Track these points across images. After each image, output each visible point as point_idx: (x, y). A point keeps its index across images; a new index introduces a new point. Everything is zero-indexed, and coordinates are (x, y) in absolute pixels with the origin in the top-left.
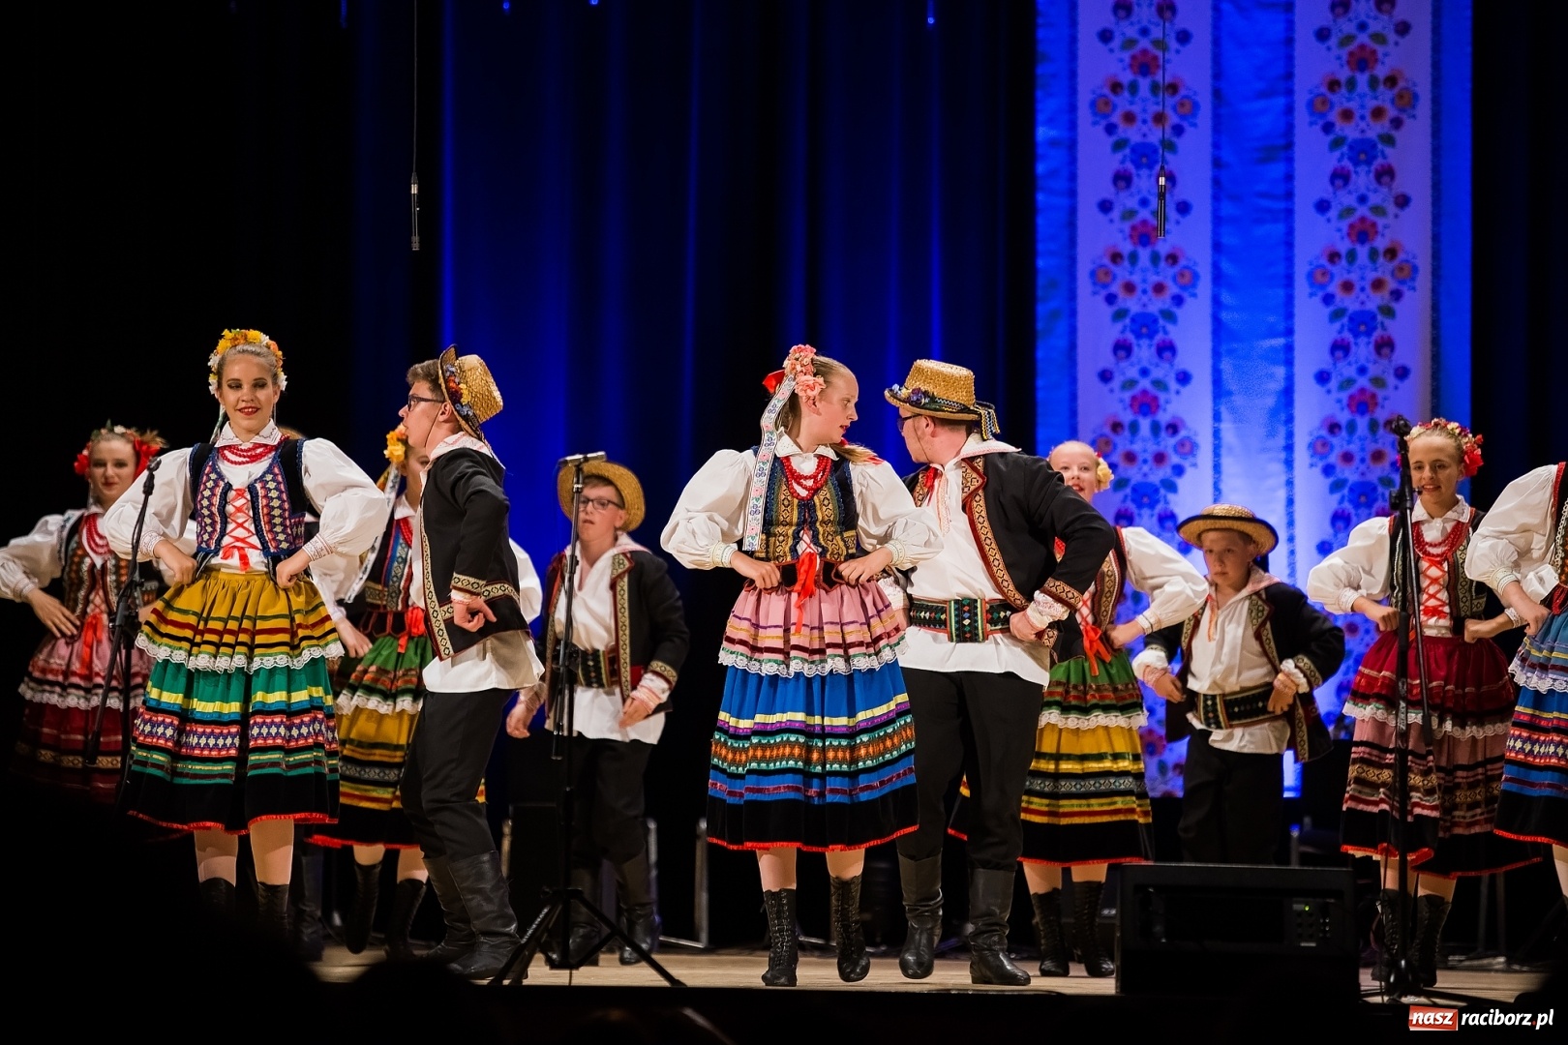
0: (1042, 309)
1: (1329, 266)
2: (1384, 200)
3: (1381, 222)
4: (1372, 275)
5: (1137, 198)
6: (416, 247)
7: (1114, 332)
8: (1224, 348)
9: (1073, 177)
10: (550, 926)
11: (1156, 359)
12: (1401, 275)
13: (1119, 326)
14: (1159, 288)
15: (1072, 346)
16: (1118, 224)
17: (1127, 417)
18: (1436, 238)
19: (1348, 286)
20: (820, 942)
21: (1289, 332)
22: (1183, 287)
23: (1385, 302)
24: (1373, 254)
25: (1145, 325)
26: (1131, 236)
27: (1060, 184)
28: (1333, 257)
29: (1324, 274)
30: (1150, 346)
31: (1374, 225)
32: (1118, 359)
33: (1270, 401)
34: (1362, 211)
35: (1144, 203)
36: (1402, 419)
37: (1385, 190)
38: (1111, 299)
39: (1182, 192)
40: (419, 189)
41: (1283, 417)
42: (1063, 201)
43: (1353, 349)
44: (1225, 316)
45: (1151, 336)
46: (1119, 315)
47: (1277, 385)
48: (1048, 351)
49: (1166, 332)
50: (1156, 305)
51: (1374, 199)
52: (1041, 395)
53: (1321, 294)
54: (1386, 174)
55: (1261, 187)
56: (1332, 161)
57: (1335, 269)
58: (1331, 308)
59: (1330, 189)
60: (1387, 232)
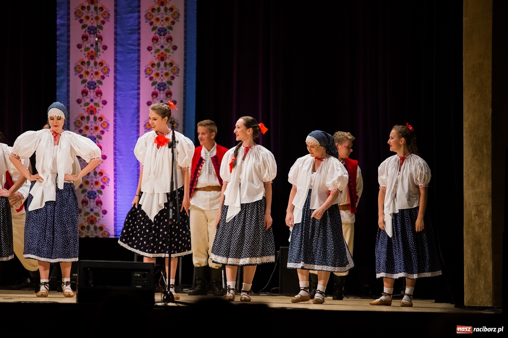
0: (58, 79)
1: (152, 68)
2: (169, 47)
3: (168, 54)
4: (165, 71)
5: (90, 44)
7: (82, 87)
8: (117, 93)
9: (69, 36)
11: (96, 96)
12: (174, 71)
13: (84, 85)
14: (97, 73)
15: (68, 91)
16: (83, 52)
17: (86, 115)
18: (185, 60)
19: (157, 75)
21: (139, 89)
22: (105, 73)
23: (169, 80)
24: (165, 65)
25: (92, 85)
26: (88, 56)
27: (64, 38)
28: (153, 65)
29: (150, 70)
30: (94, 92)
31: (166, 55)
32: (83, 96)
33: (133, 111)
34: (162, 50)
35: (92, 45)
36: (172, 119)
37: (169, 44)
38: (81, 76)
39: (104, 42)
41: (136, 116)
42: (66, 44)
43: (159, 94)
44: (118, 83)
45: (94, 89)
46: (84, 82)
47: (135, 106)
48: (60, 93)
49: (99, 88)
50: (96, 79)
51: (166, 47)
53: (149, 77)
54: (169, 39)
55: (130, 42)
56: (153, 34)
57: (153, 69)
58: (152, 82)
59: (152, 43)
60: (170, 57)
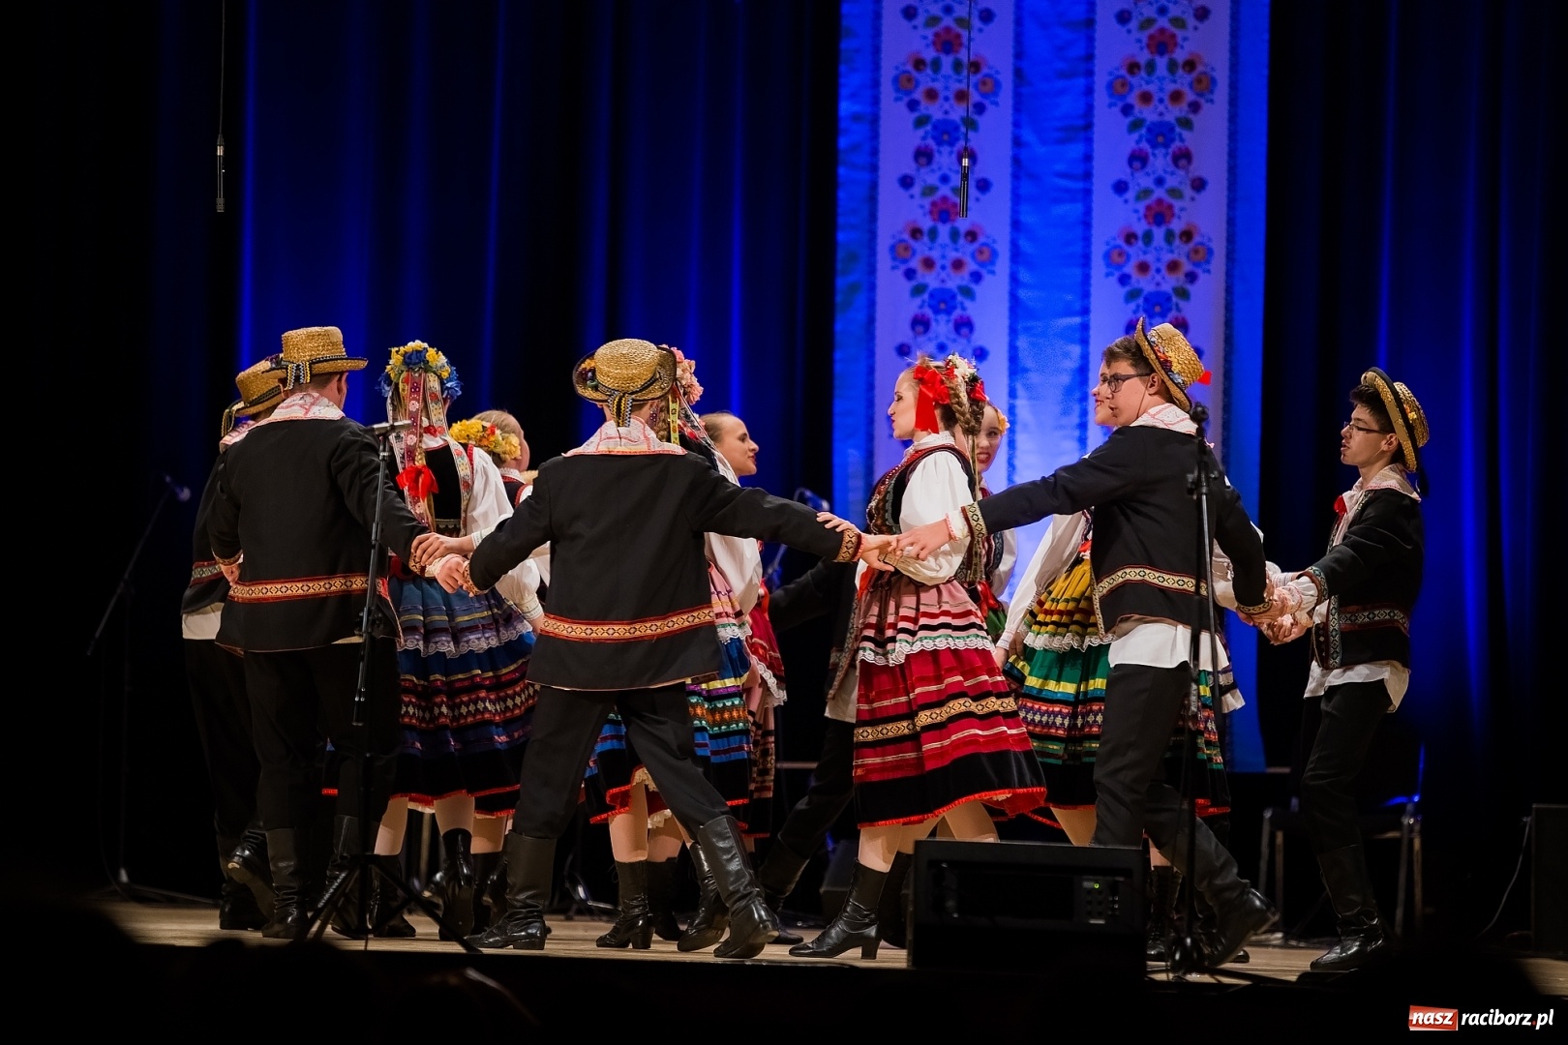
0: (841, 283)
1: (1126, 247)
2: (1181, 183)
3: (1177, 204)
4: (1168, 257)
5: (938, 174)
6: (220, 209)
7: (913, 307)
8: (1019, 325)
9: (875, 152)
10: (347, 891)
11: (953, 335)
12: (1196, 258)
13: (918, 301)
14: (958, 265)
15: (871, 320)
16: (918, 200)
18: (1231, 222)
19: (1143, 267)
20: (609, 907)
21: (1085, 311)
22: (982, 265)
23: (1180, 283)
24: (1169, 236)
25: (943, 301)
26: (931, 212)
27: (862, 158)
28: (1130, 238)
29: (1120, 255)
30: (948, 321)
31: (1171, 207)
32: (916, 334)
33: (1065, 379)
34: (1159, 193)
35: (945, 179)
37: (1182, 173)
38: (910, 274)
39: (984, 172)
40: (224, 151)
41: (1077, 395)
42: (865, 176)
44: (1022, 294)
45: (948, 312)
46: (918, 290)
47: (1072, 364)
48: (847, 324)
49: (964, 309)
50: (955, 281)
51: (1171, 182)
52: (838, 368)
53: (1117, 274)
54: (1183, 157)
55: (1060, 167)
56: (1130, 143)
57: (1131, 250)
58: (1127, 289)
59: (1128, 170)
60: (1183, 214)
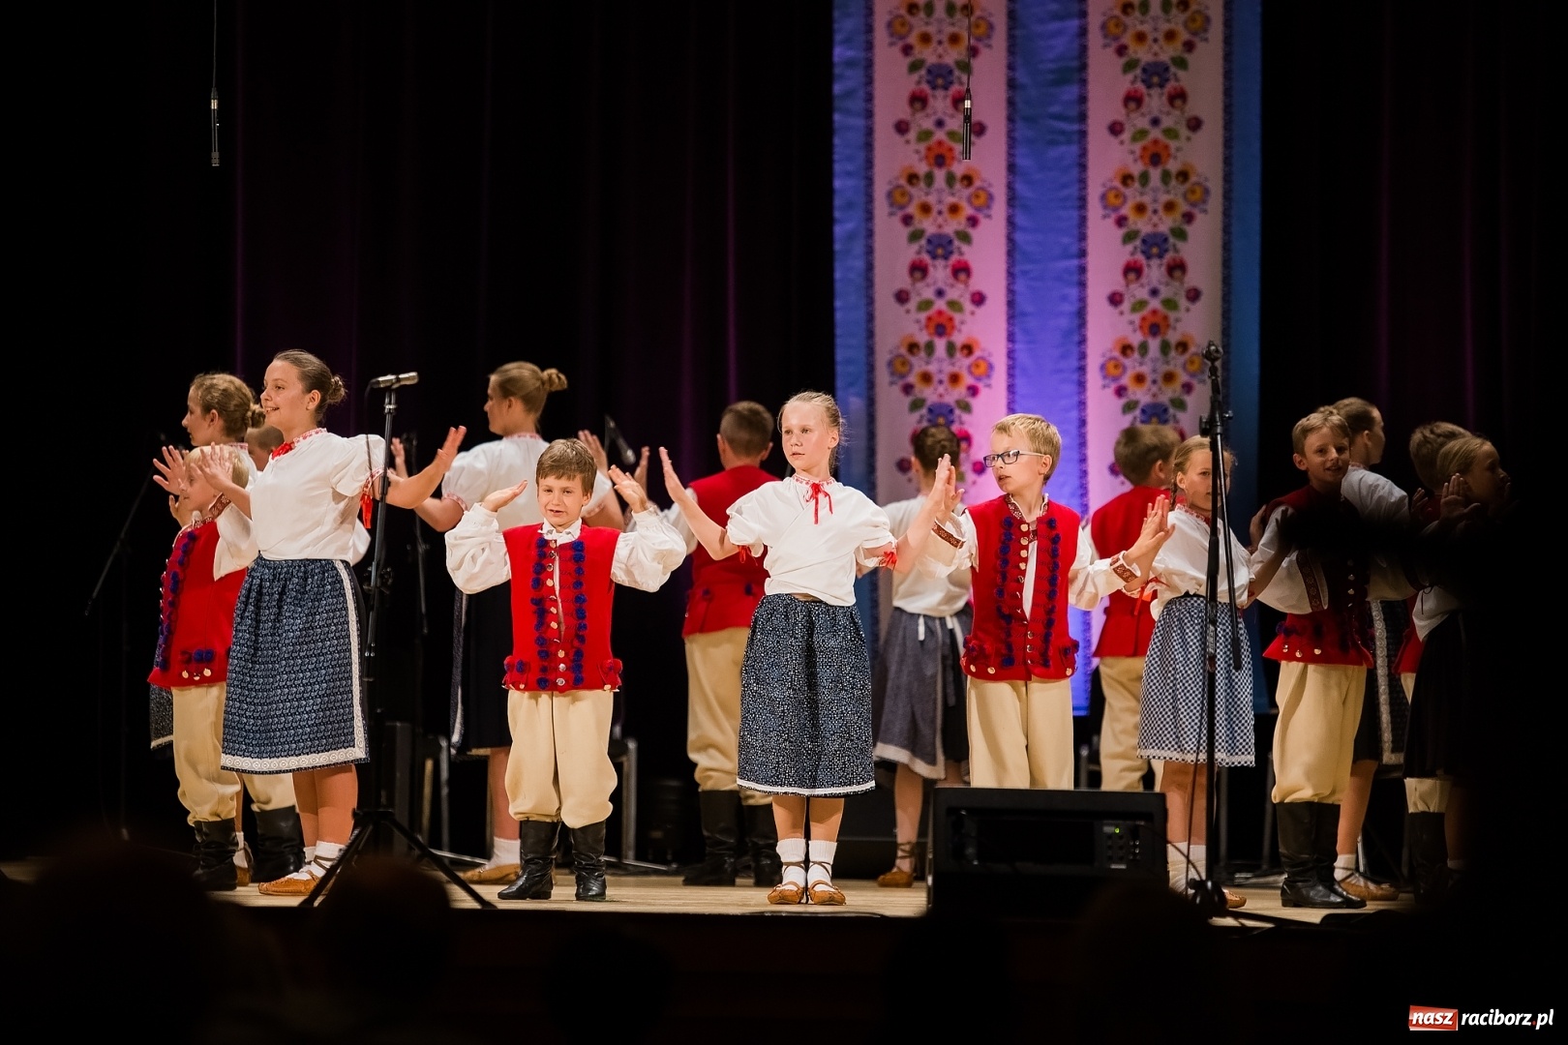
0: (839, 231)
1: (1123, 189)
2: (1176, 123)
3: (1173, 144)
4: (1164, 198)
5: (933, 118)
6: (216, 163)
7: (910, 253)
8: (1017, 270)
9: (869, 98)
11: (951, 280)
12: (1193, 198)
13: (915, 247)
14: (954, 209)
15: (870, 267)
16: (914, 146)
17: (923, 338)
18: (1227, 161)
19: (1140, 209)
21: (1083, 254)
22: (978, 209)
23: (1177, 224)
24: (1166, 177)
25: (940, 246)
26: (927, 157)
27: (857, 104)
28: (1126, 179)
29: (1117, 196)
30: (946, 266)
31: (1167, 147)
32: (914, 281)
33: (1065, 322)
34: (1156, 133)
35: (940, 124)
37: (1177, 113)
38: (907, 220)
41: (1076, 338)
42: (860, 122)
43: (1146, 270)
44: (1019, 237)
45: (946, 257)
46: (915, 236)
47: (1071, 307)
48: (846, 272)
49: (961, 254)
50: (952, 225)
53: (1114, 216)
54: (1178, 97)
55: (1055, 109)
56: (1125, 83)
57: (1128, 192)
58: (1124, 230)
59: (1123, 111)
60: (1179, 154)
